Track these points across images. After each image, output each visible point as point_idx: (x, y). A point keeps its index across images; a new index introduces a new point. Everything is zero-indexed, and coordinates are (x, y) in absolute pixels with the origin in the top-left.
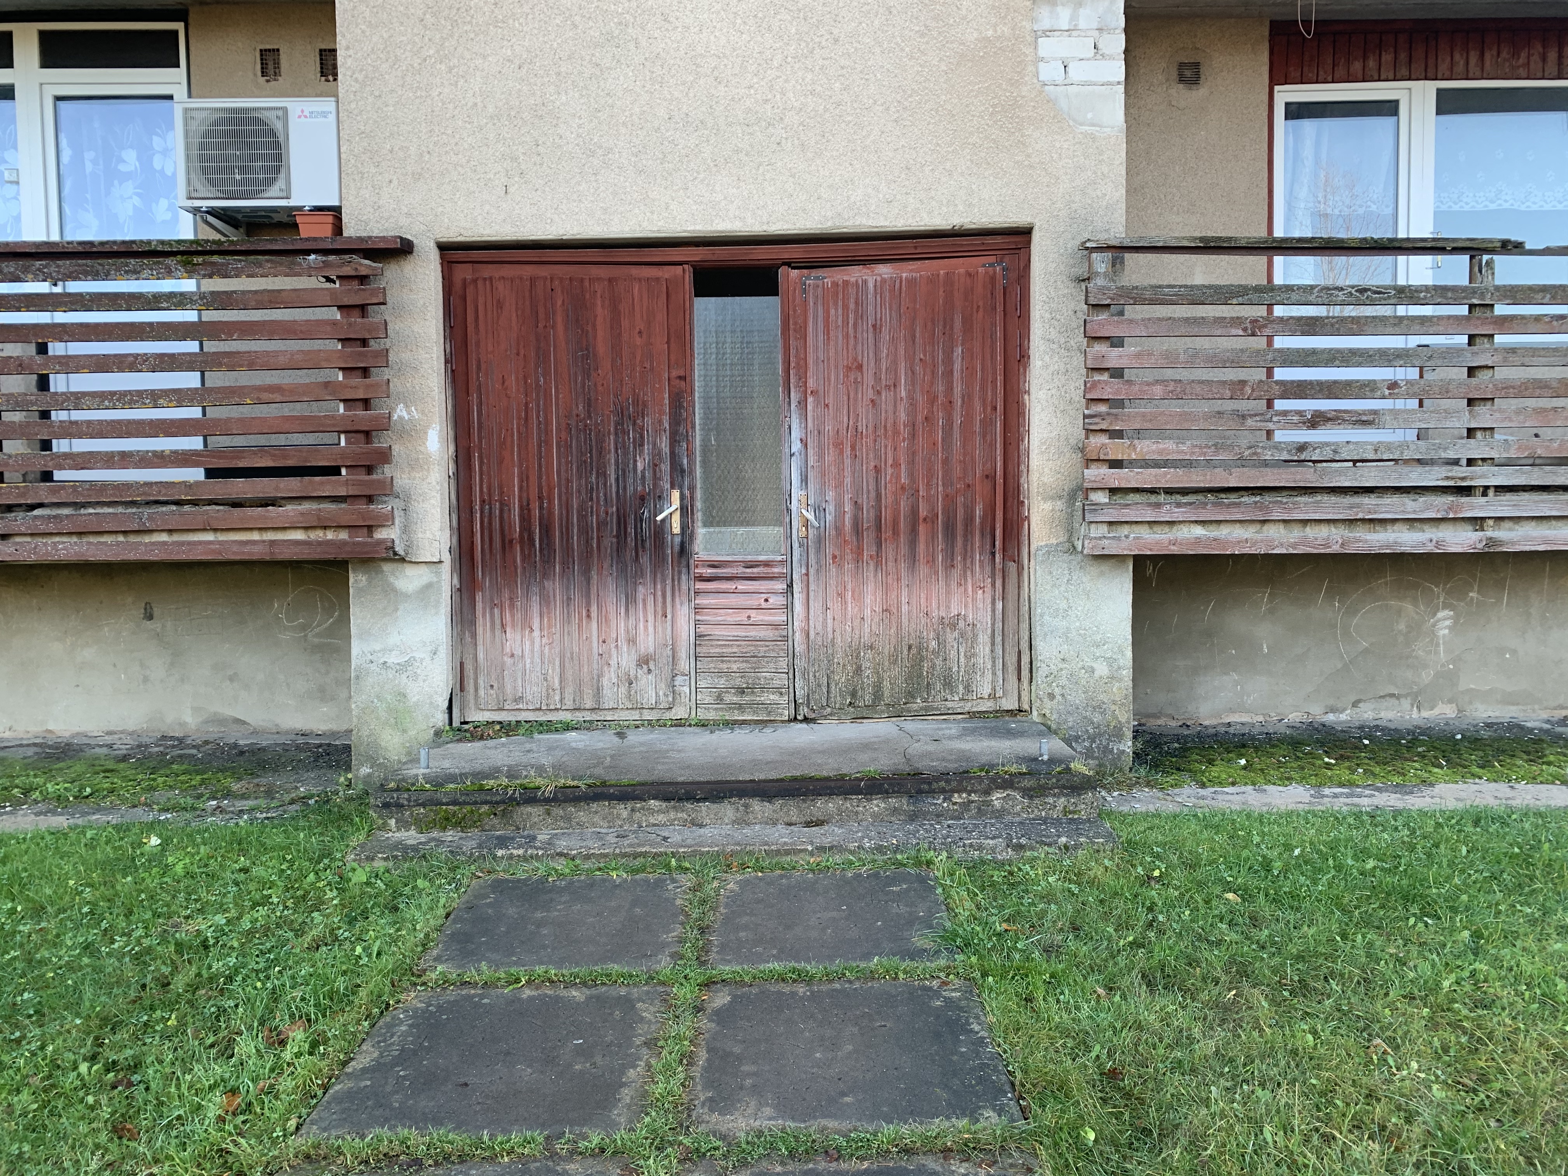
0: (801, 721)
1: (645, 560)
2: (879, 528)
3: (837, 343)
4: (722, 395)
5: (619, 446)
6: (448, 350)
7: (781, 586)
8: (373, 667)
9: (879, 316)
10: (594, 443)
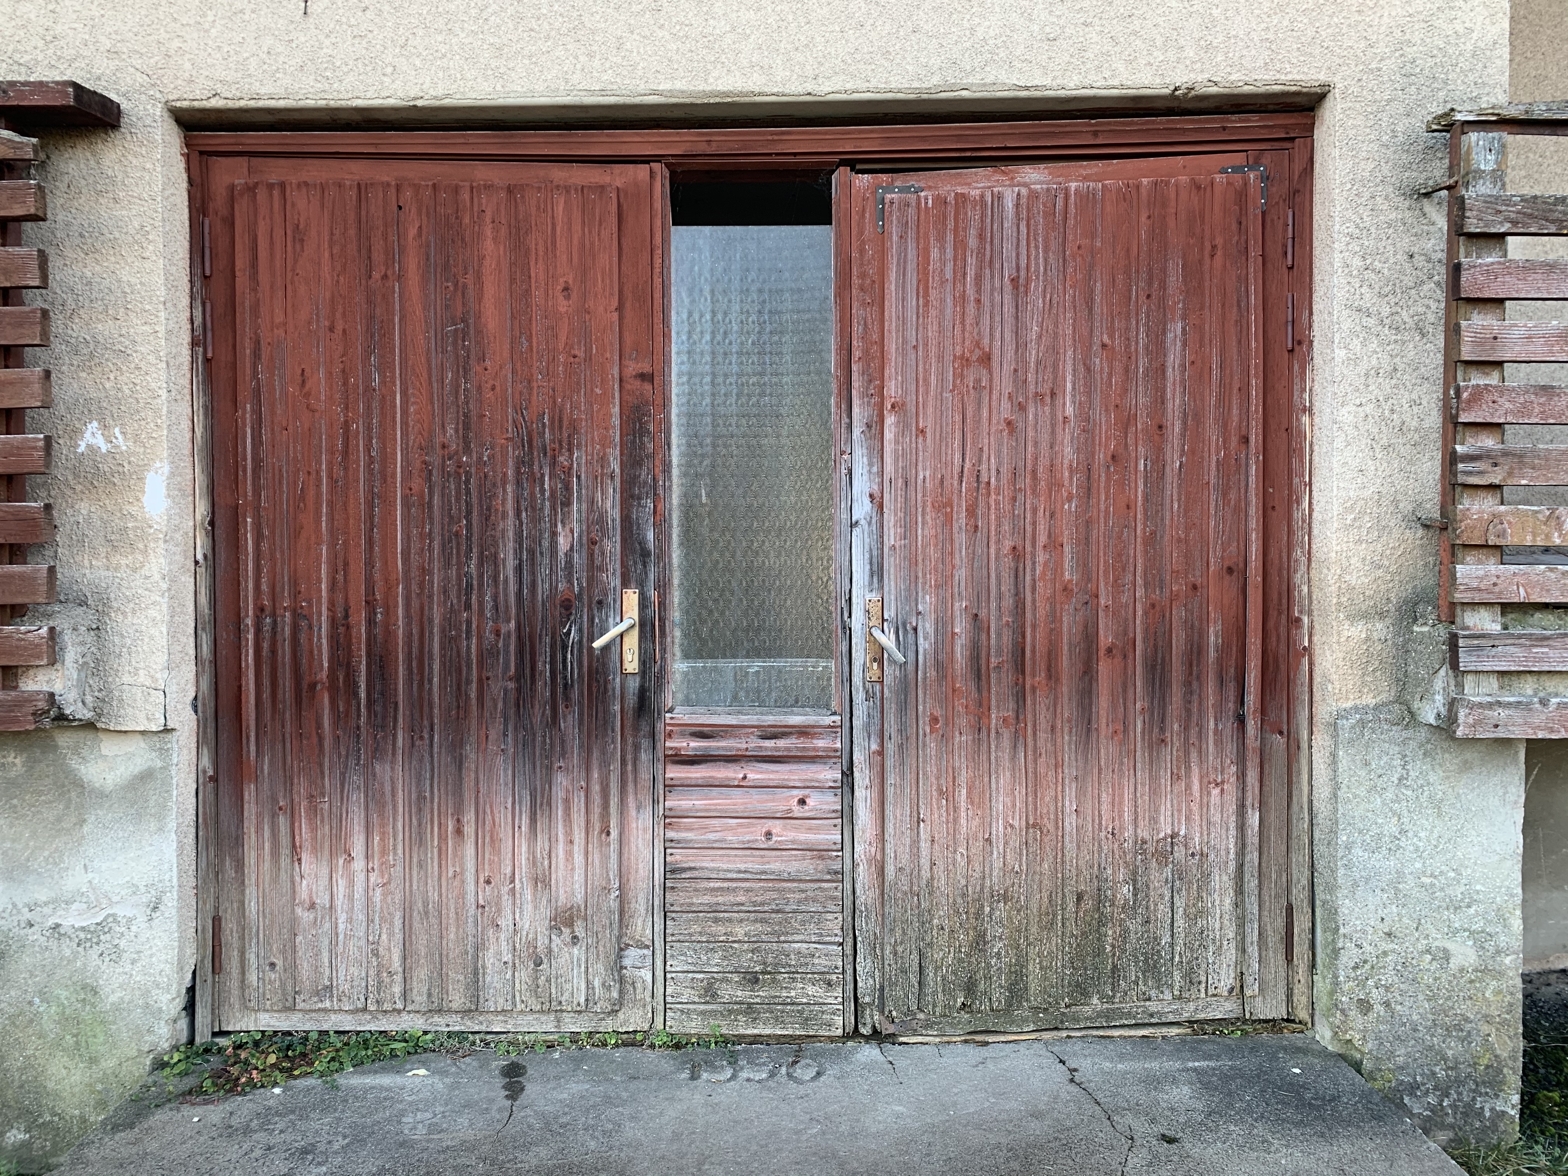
0: (868, 1039)
1: (569, 723)
2: (1019, 666)
3: (942, 311)
4: (722, 410)
5: (524, 504)
6: (198, 321)
7: (831, 774)
8: (33, 935)
9: (1023, 263)
10: (475, 500)
